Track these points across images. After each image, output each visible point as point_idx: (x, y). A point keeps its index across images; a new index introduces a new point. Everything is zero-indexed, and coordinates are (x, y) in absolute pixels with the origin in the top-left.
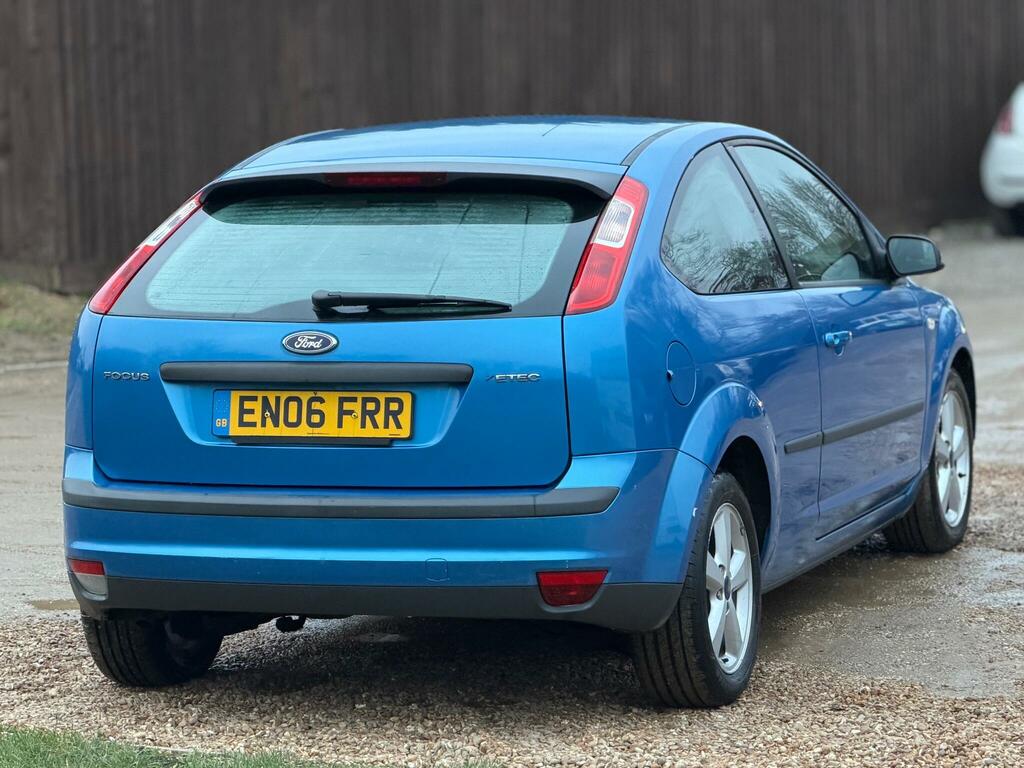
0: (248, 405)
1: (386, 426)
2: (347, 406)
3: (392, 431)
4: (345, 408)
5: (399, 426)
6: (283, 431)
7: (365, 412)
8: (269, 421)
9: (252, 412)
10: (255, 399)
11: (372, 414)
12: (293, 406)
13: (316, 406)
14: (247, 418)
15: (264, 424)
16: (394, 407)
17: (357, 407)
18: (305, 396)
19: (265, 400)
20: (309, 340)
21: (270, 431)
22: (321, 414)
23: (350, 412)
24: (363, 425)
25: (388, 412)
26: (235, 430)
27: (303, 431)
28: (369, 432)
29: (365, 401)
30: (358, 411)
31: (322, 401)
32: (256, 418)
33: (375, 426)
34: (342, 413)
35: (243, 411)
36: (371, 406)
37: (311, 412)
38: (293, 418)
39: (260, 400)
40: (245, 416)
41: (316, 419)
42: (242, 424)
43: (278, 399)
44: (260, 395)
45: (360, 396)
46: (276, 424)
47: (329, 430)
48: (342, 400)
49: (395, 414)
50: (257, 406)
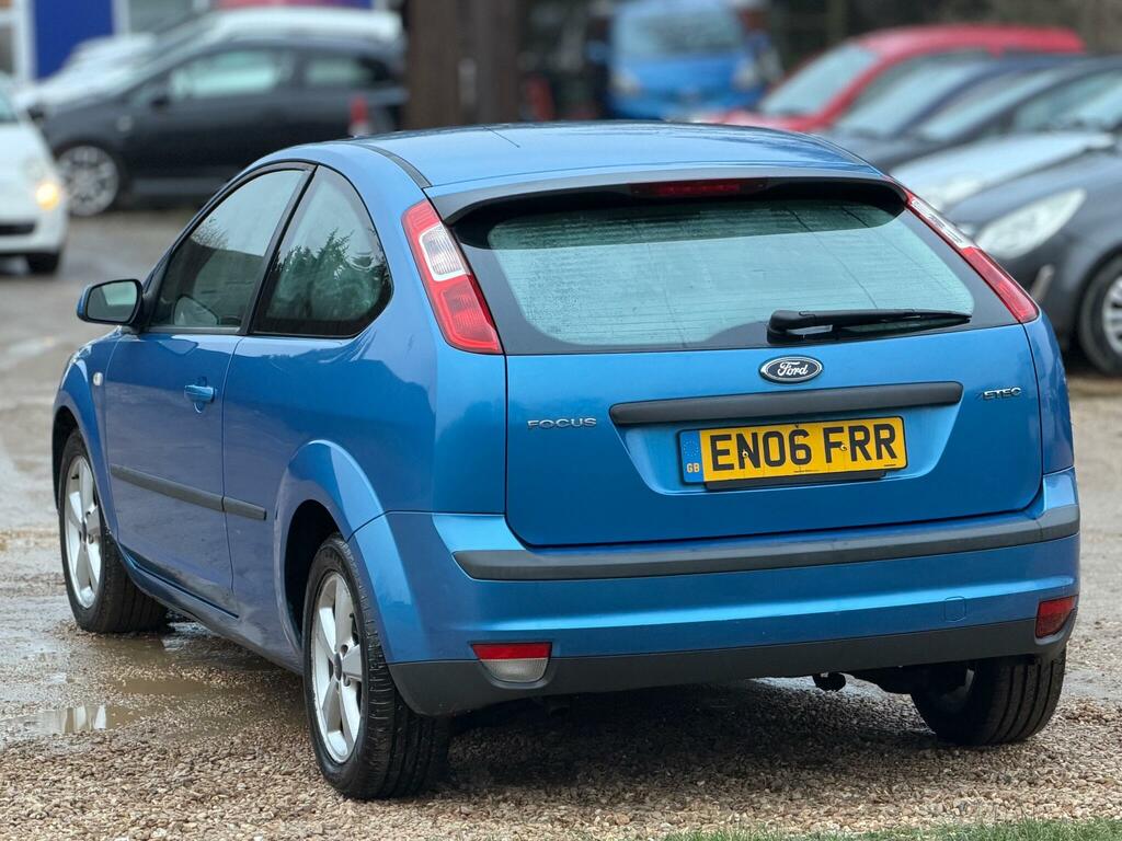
0: (721, 445)
1: (880, 456)
2: (833, 438)
3: (886, 462)
4: (831, 441)
5: (893, 455)
6: (766, 471)
7: (853, 443)
8: (747, 461)
9: (726, 452)
10: (728, 438)
11: (862, 444)
12: (774, 442)
13: (799, 440)
14: (722, 460)
15: (742, 466)
16: (885, 434)
17: (844, 438)
18: (786, 431)
19: (740, 438)
20: (793, 366)
21: (750, 472)
22: (807, 449)
23: (838, 444)
24: (854, 458)
25: (879, 442)
26: (711, 475)
27: (789, 469)
28: (862, 465)
29: (852, 430)
30: (847, 444)
31: (805, 434)
32: (733, 459)
33: (868, 457)
34: (829, 446)
35: (716, 453)
36: (859, 436)
37: (794, 448)
38: (775, 456)
39: (734, 438)
40: (719, 458)
41: (801, 454)
42: (717, 467)
43: (755, 436)
44: (734, 432)
45: (846, 425)
46: (757, 464)
47: (818, 465)
48: (827, 432)
49: (887, 442)
50: (732, 445)
